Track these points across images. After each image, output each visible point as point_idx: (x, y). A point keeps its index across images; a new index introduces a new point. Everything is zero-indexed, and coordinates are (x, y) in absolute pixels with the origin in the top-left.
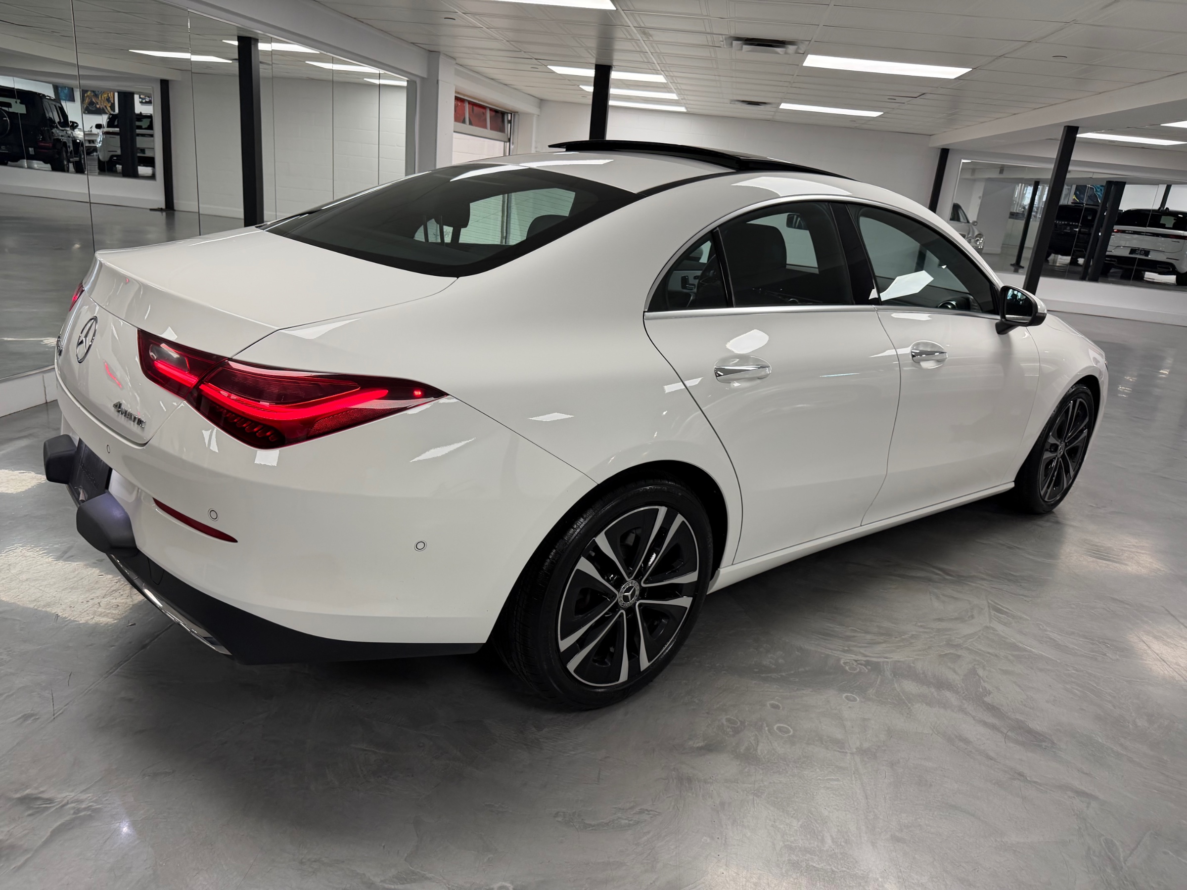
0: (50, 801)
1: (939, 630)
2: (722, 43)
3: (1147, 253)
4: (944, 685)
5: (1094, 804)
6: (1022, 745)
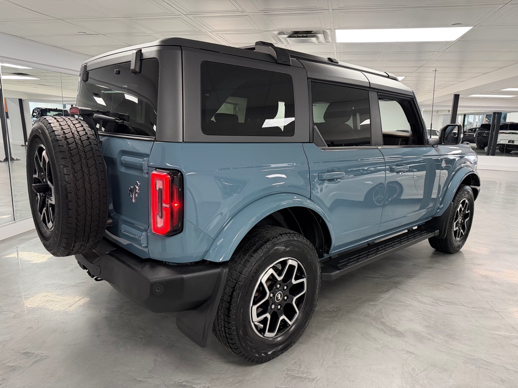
0: (33, 353)
3: (513, 142)
4: (367, 315)
5: (413, 356)
6: (391, 336)
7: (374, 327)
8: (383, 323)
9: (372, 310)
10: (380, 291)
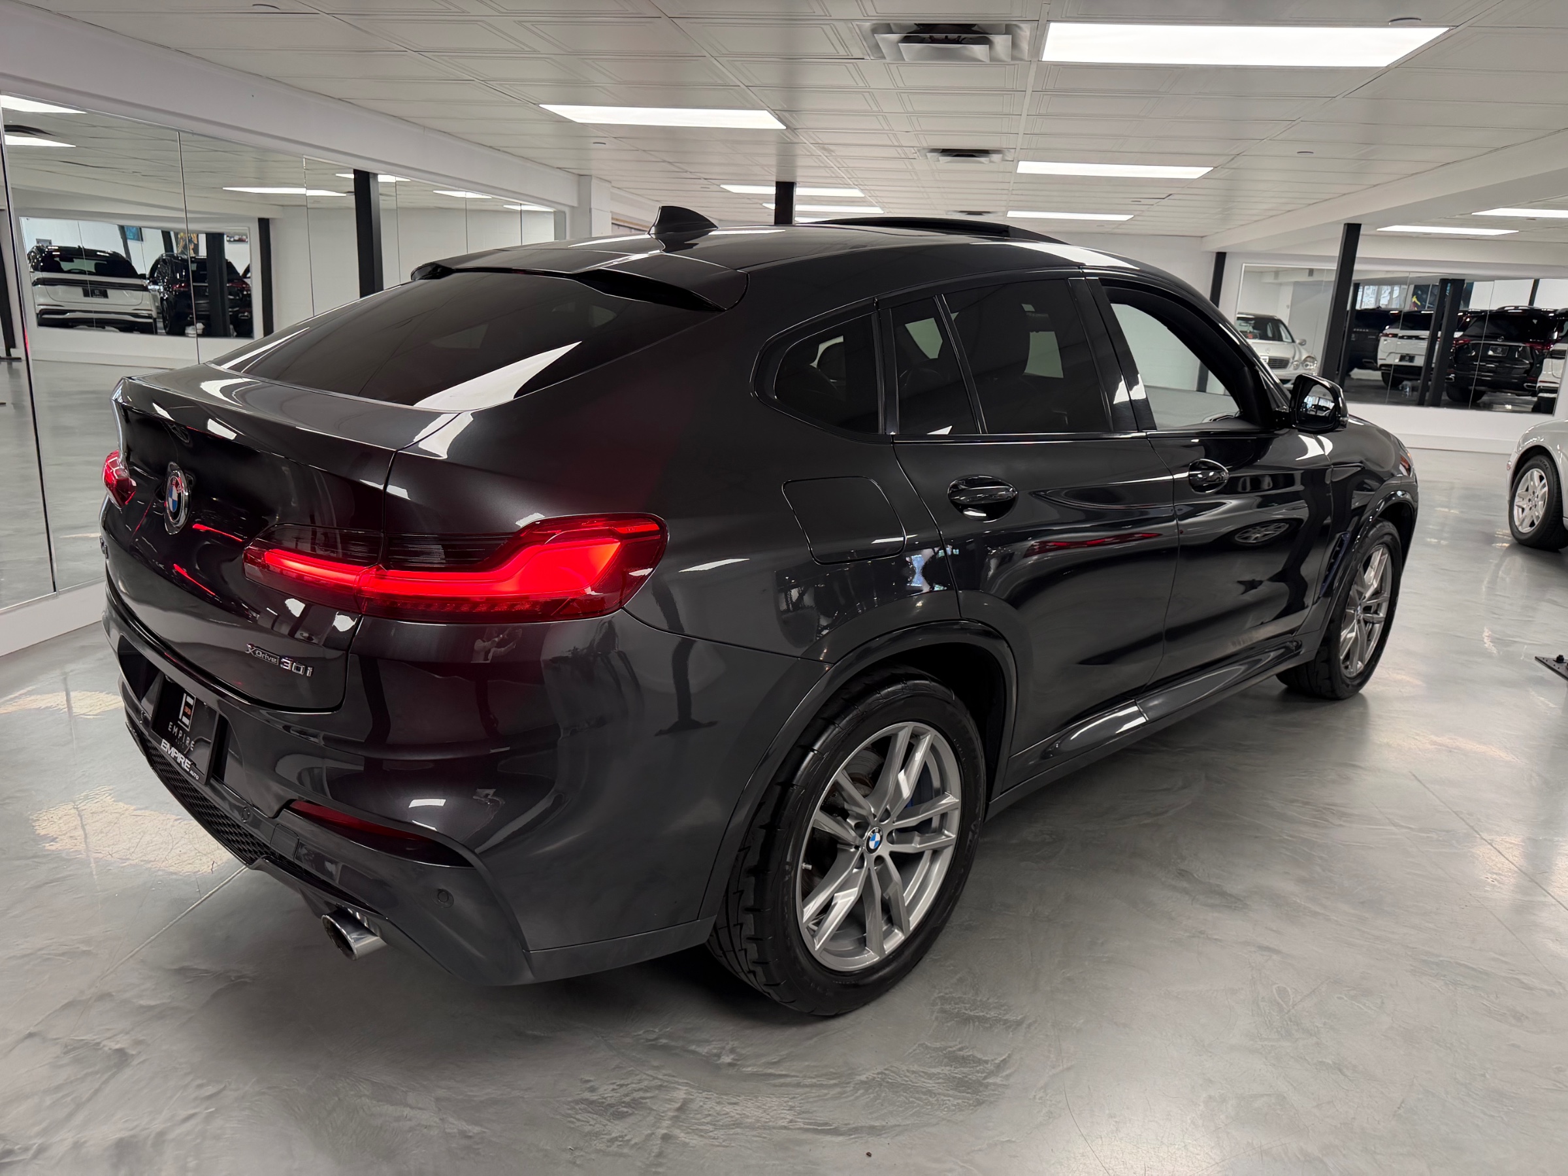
2: (915, 155)
4: (1139, 854)
6: (1212, 906)
7: (1163, 883)
8: (1185, 874)
9: (1151, 839)
10: (1164, 786)
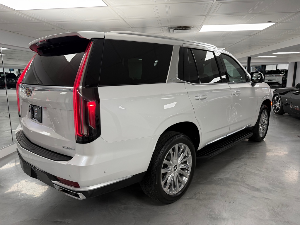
0: (61, 221)
1: (234, 170)
4: (236, 181)
5: (269, 200)
6: (254, 191)
7: (243, 187)
8: (247, 185)
9: (238, 178)
10: (238, 167)
